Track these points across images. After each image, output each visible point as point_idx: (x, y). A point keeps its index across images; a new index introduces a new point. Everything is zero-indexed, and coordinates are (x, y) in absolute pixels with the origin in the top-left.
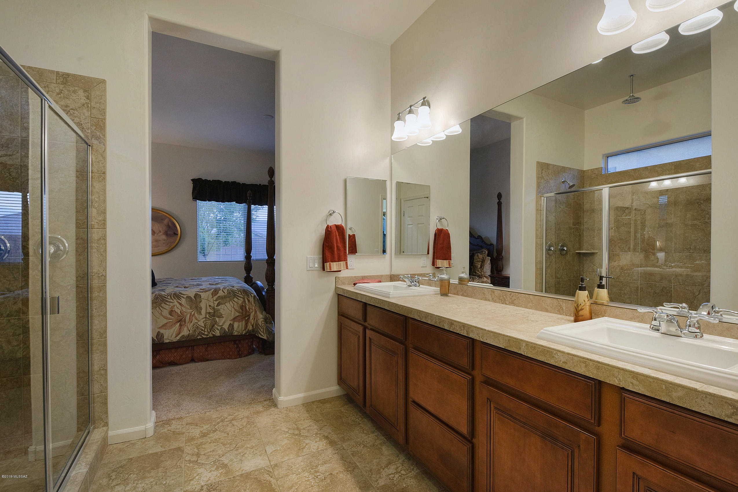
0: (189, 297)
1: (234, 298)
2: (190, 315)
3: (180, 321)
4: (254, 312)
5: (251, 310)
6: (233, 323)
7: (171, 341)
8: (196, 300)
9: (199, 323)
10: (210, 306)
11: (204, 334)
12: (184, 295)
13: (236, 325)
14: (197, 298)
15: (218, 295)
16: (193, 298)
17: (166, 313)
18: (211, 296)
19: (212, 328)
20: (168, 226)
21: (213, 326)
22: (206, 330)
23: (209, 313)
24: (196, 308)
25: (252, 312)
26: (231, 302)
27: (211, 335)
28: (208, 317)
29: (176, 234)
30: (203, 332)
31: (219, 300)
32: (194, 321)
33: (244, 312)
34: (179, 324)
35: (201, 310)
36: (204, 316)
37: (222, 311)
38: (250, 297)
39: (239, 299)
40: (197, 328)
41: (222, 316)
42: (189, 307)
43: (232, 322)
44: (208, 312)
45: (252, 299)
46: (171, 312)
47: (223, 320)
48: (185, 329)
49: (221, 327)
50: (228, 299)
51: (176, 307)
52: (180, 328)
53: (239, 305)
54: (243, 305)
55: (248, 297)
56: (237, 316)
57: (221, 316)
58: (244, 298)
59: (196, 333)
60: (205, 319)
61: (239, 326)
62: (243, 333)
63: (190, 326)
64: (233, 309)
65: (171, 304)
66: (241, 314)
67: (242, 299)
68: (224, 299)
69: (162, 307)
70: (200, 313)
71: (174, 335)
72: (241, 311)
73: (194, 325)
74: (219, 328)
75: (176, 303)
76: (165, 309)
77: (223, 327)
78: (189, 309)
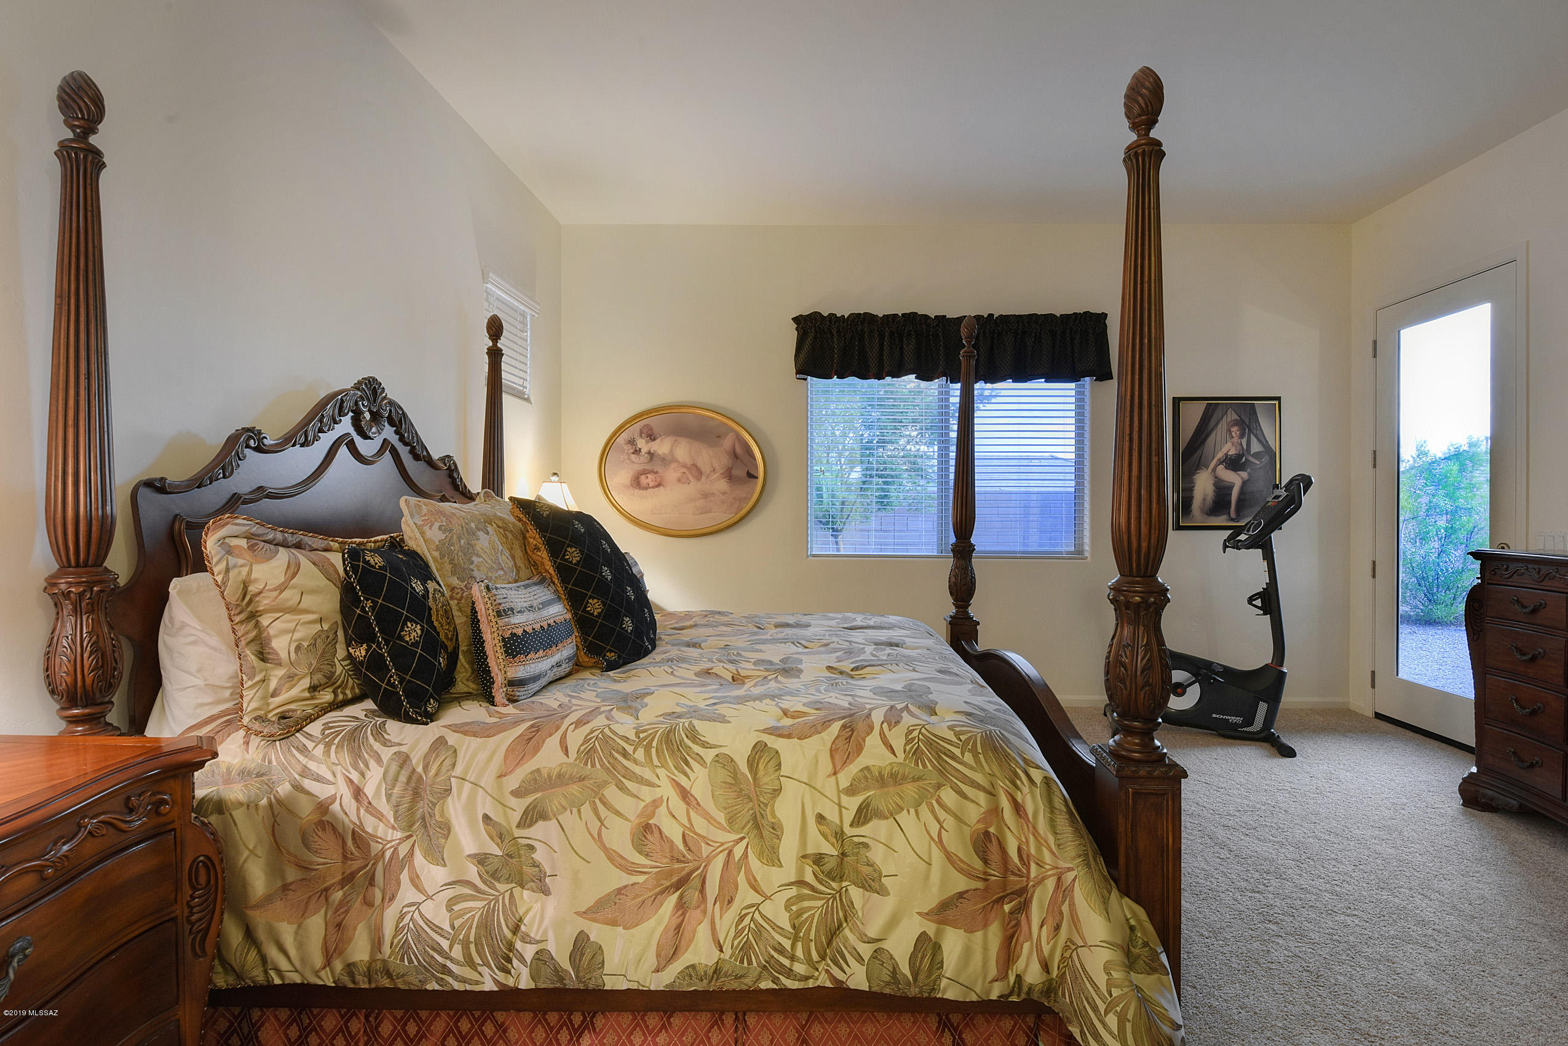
0: (725, 761)
1: (939, 786)
2: (727, 863)
3: (679, 885)
4: (1051, 883)
5: (1033, 867)
6: (938, 933)
7: (634, 986)
8: (755, 779)
9: (767, 909)
10: (820, 818)
11: (789, 973)
12: (705, 745)
13: (953, 943)
14: (761, 767)
15: (862, 761)
16: (744, 768)
17: (619, 836)
18: (826, 765)
19: (829, 943)
20: (735, 456)
21: (833, 933)
22: (799, 953)
23: (818, 859)
24: (757, 826)
25: (1041, 881)
26: (924, 810)
27: (823, 980)
28: (809, 878)
29: (752, 476)
30: (786, 962)
31: (866, 789)
32: (745, 896)
33: (995, 874)
34: (673, 899)
35: (779, 839)
36: (789, 873)
37: (877, 854)
38: (1026, 790)
39: (964, 796)
40: (759, 932)
41: (882, 885)
42: (721, 817)
43: (931, 928)
44: (810, 850)
45: (1033, 801)
46: (645, 831)
47: (885, 907)
48: (703, 931)
49: (875, 946)
50: (910, 790)
51: (663, 809)
52: (679, 926)
53: (967, 831)
54: (987, 834)
55: (1012, 789)
56: (961, 895)
57: (876, 885)
58: (991, 793)
59: (750, 963)
60: (793, 891)
61: (967, 954)
62: (989, 992)
63: (726, 923)
64: (936, 853)
65: (647, 794)
66: (980, 885)
67: (982, 798)
68: (891, 789)
69: (604, 803)
70: (772, 857)
71: (651, 961)
72: (978, 864)
73: (742, 918)
74: (866, 951)
75: (667, 790)
76: (618, 814)
77: (885, 945)
78: (724, 829)
